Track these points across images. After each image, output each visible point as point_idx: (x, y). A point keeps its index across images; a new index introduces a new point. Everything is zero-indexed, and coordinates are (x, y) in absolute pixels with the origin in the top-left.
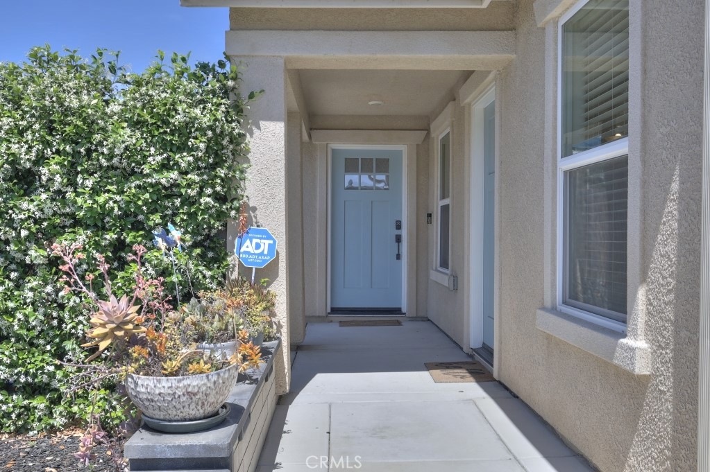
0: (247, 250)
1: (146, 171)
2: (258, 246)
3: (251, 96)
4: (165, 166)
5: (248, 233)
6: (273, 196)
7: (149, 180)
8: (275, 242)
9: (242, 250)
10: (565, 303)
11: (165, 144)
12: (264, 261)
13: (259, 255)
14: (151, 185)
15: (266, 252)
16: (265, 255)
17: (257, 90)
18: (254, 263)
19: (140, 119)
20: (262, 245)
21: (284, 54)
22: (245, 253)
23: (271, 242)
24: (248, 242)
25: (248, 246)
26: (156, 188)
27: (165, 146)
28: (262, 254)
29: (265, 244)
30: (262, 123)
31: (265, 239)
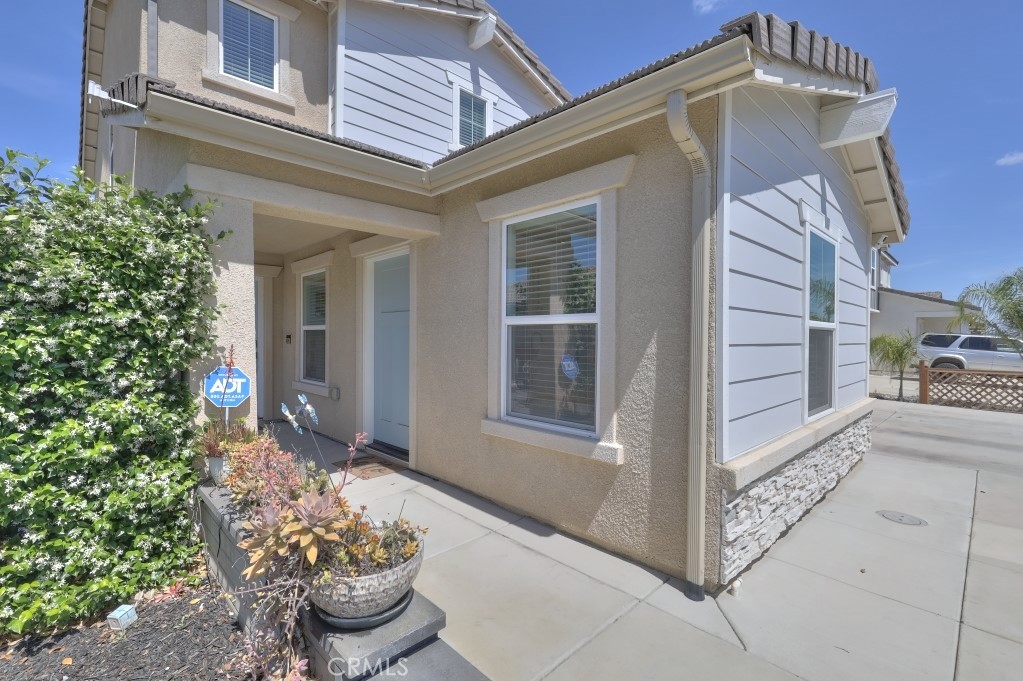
0: (218, 390)
1: (98, 308)
2: (229, 385)
3: (221, 236)
4: (123, 304)
5: (216, 373)
6: (242, 336)
7: (100, 320)
8: (248, 380)
9: (212, 391)
10: (508, 414)
11: (123, 279)
12: (238, 400)
13: (232, 394)
14: (102, 326)
15: (239, 391)
16: (238, 394)
17: (226, 230)
18: (228, 403)
19: (85, 246)
20: (234, 384)
21: (255, 199)
22: (216, 393)
23: (244, 380)
24: (218, 382)
25: (218, 386)
26: (107, 329)
27: (122, 281)
28: (235, 393)
29: (237, 384)
30: (230, 264)
31: (236, 377)
